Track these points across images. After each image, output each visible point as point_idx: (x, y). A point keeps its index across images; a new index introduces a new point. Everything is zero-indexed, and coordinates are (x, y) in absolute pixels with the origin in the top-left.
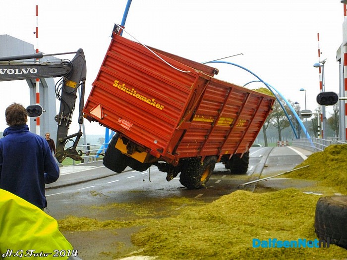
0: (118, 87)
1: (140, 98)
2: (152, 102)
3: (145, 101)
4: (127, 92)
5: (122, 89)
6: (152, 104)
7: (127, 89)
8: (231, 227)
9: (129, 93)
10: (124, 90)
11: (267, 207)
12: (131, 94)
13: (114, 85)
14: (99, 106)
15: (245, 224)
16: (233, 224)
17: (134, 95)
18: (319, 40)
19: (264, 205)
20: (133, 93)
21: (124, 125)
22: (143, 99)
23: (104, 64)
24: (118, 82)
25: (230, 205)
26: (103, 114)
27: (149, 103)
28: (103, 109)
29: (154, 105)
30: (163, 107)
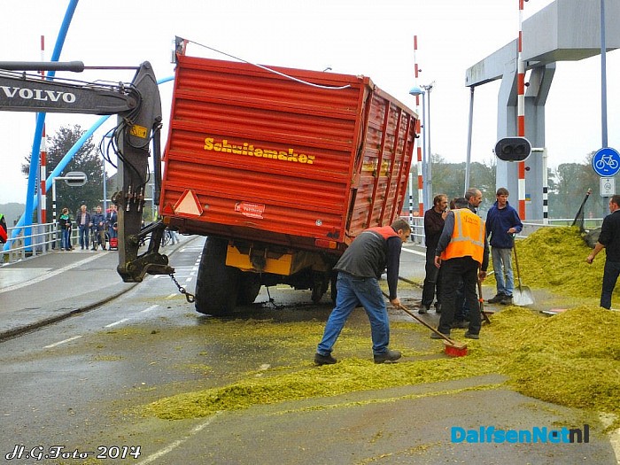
0: (216, 149)
1: (265, 156)
2: (289, 155)
3: (275, 157)
4: (235, 152)
5: (224, 150)
6: (290, 159)
7: (235, 147)
9: (239, 152)
10: (229, 151)
12: (245, 153)
13: (206, 147)
17: (251, 154)
20: (248, 151)
22: (270, 156)
24: (212, 140)
27: (285, 158)
28: (198, 196)
29: (295, 160)
30: (313, 158)
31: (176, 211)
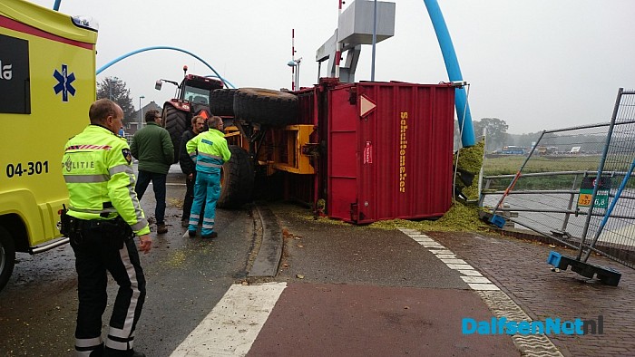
1: (401, 157)
6: (401, 175)
20: (403, 144)
22: (401, 161)
29: (401, 179)
30: (404, 191)
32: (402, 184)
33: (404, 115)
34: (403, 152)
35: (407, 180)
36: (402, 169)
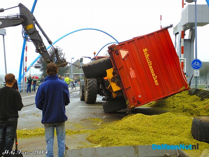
0: (145, 53)
1: (151, 70)
2: (154, 77)
3: (152, 73)
4: (147, 59)
5: (146, 56)
6: (154, 78)
7: (149, 59)
8: (144, 133)
9: (148, 61)
10: (146, 58)
11: (157, 123)
12: (148, 63)
13: (144, 50)
14: (128, 52)
15: (151, 132)
16: (144, 132)
17: (149, 65)
18: (161, 20)
19: (155, 122)
20: (149, 63)
21: (131, 74)
22: (151, 71)
23: (148, 35)
24: (147, 51)
25: (135, 122)
26: (126, 57)
27: (153, 76)
28: (128, 55)
29: (154, 79)
30: (158, 84)
31: (120, 50)
32: (156, 81)
33: (145, 50)
34: (151, 67)
35: (158, 79)
36: (153, 75)
